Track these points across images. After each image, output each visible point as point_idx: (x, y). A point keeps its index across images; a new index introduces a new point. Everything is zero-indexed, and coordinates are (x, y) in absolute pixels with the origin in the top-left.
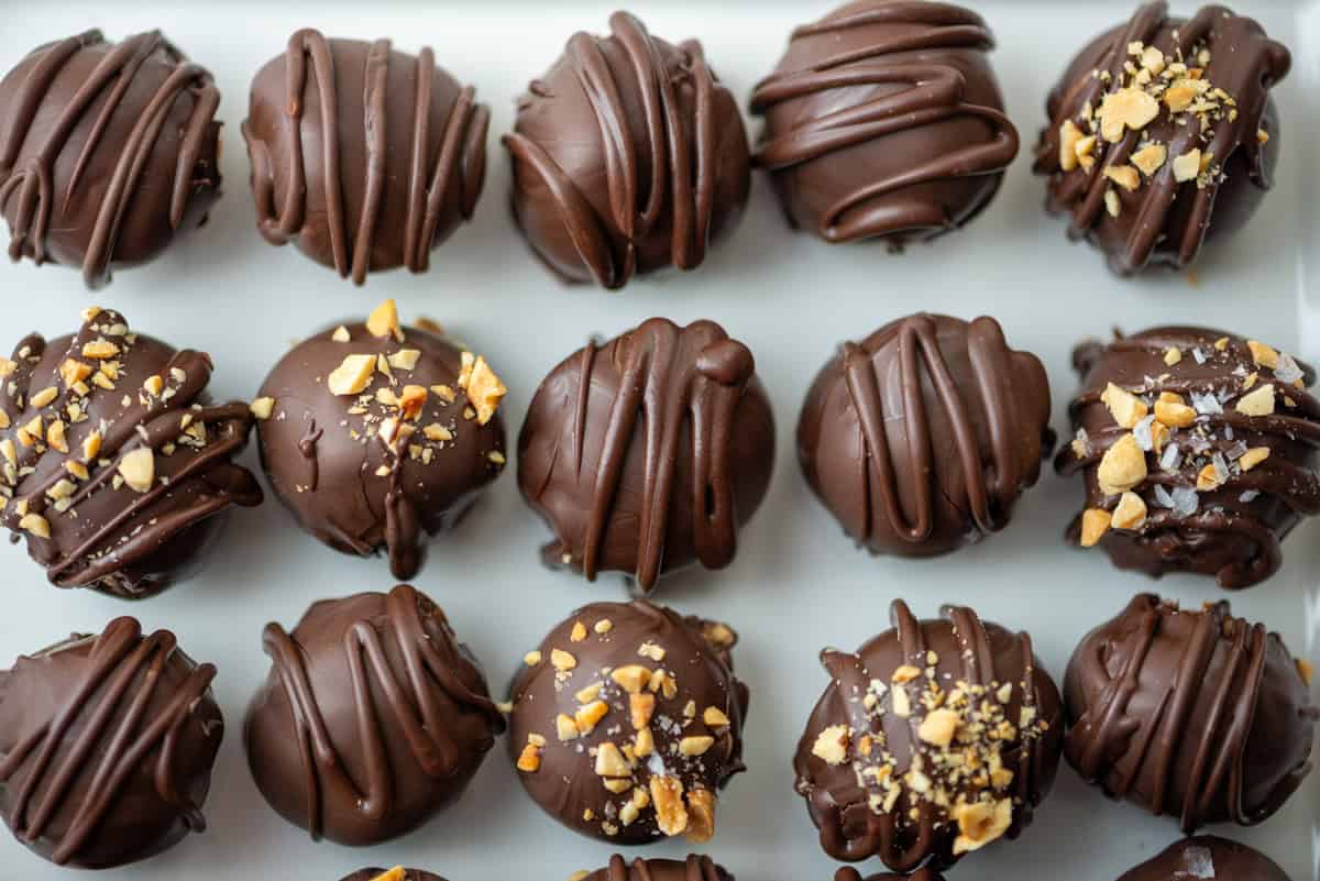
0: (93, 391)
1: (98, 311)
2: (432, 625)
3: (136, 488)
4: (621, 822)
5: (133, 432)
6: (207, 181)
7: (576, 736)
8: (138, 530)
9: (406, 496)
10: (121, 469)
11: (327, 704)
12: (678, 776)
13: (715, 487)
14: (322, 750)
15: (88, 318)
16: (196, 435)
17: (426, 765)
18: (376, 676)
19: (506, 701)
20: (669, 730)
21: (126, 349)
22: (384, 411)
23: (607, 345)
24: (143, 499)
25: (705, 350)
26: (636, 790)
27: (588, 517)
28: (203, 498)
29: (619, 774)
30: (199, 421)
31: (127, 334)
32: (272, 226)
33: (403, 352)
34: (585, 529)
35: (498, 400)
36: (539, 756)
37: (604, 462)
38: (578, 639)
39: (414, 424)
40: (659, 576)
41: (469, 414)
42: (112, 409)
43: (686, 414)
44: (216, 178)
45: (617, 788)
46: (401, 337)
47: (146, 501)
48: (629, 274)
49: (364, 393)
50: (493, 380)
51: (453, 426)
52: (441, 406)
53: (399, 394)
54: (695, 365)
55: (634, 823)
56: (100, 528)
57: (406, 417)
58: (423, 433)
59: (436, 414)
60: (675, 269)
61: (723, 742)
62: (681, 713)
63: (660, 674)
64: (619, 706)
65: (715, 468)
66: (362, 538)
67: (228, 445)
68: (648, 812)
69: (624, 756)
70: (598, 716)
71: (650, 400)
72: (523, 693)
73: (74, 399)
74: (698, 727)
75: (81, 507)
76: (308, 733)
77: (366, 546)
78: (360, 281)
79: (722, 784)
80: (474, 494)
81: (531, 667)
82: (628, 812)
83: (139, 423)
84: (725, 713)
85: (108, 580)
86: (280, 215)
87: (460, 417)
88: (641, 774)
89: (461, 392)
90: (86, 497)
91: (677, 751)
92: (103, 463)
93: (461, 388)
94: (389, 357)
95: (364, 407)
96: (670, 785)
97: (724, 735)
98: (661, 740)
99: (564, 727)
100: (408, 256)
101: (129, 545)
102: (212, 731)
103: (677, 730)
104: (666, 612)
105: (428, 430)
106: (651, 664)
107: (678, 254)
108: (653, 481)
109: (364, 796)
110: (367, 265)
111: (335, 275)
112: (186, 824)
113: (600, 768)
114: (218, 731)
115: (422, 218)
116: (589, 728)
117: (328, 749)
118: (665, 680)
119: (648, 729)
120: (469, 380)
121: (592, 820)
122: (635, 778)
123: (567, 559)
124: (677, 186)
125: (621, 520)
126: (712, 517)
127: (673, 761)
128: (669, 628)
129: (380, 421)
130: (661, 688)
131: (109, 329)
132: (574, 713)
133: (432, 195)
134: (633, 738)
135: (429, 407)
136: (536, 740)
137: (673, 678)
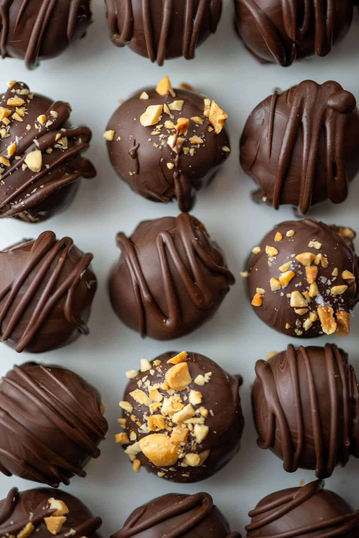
0: (12, 122)
1: (15, 83)
2: (199, 233)
3: (33, 170)
4: (304, 329)
5: (32, 143)
6: (84, 15)
7: (280, 288)
8: (35, 190)
9: (184, 173)
10: (26, 161)
11: (148, 272)
12: (331, 305)
13: (337, 164)
14: (145, 295)
15: (10, 86)
16: (63, 144)
17: (197, 302)
18: (172, 259)
19: (244, 271)
20: (325, 283)
21: (29, 101)
22: (169, 132)
23: (283, 94)
24: (37, 175)
25: (332, 96)
26: (311, 313)
27: (275, 179)
28: (67, 174)
29: (302, 306)
30: (64, 137)
31: (29, 94)
32: (118, 38)
33: (175, 102)
34: (274, 184)
35: (224, 121)
36: (262, 298)
37: (283, 152)
38: (278, 240)
39: (184, 137)
40: (310, 207)
41: (210, 129)
42: (22, 131)
43: (323, 128)
44: (89, 14)
45: (301, 313)
46: (174, 95)
47: (38, 176)
48: (293, 59)
49: (159, 123)
50: (221, 112)
51: (203, 136)
52: (196, 127)
53: (175, 123)
54: (326, 103)
55: (310, 329)
56: (16, 190)
57: (180, 134)
58: (189, 141)
59: (194, 131)
60: (316, 56)
61: (352, 288)
62: (331, 274)
63: (319, 256)
64: (301, 273)
65: (337, 155)
66: (164, 195)
67: (78, 148)
68: (317, 323)
69: (304, 297)
70: (291, 277)
71: (304, 120)
72: (252, 267)
73: (3, 126)
74: (339, 281)
75: (7, 179)
76: (138, 287)
77: (166, 198)
78: (161, 64)
79: (352, 307)
80: (216, 169)
81: (255, 255)
82: (307, 323)
83: (35, 138)
84: (352, 273)
85: (21, 214)
86: (121, 32)
87: (206, 132)
88: (313, 305)
89: (206, 119)
90: (9, 174)
91: (330, 293)
92: (17, 158)
93: (205, 117)
94: (169, 105)
95: (159, 131)
96: (327, 309)
97: (352, 283)
98: (322, 288)
99: (274, 284)
100: (184, 51)
101: (30, 198)
102: (91, 286)
103: (329, 283)
104: (320, 224)
105: (191, 139)
106: (315, 251)
107: (318, 49)
108: (307, 161)
109: (166, 318)
110: (165, 56)
111: (148, 61)
112: (80, 331)
113: (293, 303)
114: (94, 286)
115: (191, 32)
116: (286, 284)
117: (148, 295)
118: (323, 259)
119: (315, 283)
120: (209, 113)
121: (290, 328)
122: (310, 308)
123: (264, 199)
124: (317, 15)
125: (291, 180)
126: (336, 178)
127: (328, 298)
128: (322, 232)
129: (168, 137)
130: (320, 263)
131: (20, 91)
132: (278, 277)
133: (196, 21)
134: (308, 288)
135: (190, 128)
136: (260, 291)
137: (326, 257)
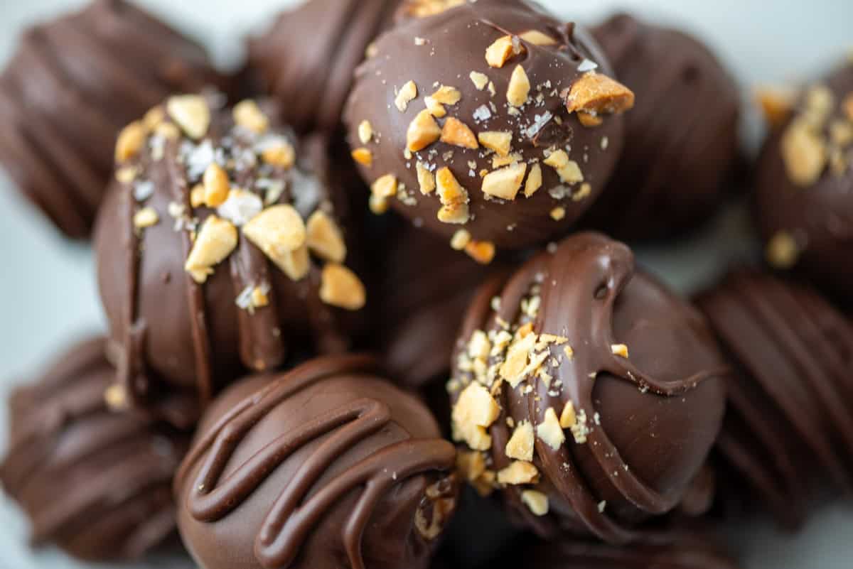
7: (467, 208)
20: (491, 111)
26: (546, 161)
29: (522, 175)
36: (480, 241)
45: (538, 181)
61: (530, 50)
62: (479, 90)
63: (430, 100)
64: (449, 154)
69: (502, 167)
70: (452, 178)
74: (500, 76)
82: (568, 173)
88: (530, 153)
91: (519, 108)
97: (522, 46)
98: (499, 123)
99: (452, 215)
103: (495, 102)
106: (416, 104)
113: (508, 193)
116: (462, 192)
118: (439, 95)
119: (482, 133)
121: (565, 211)
130: (444, 105)
132: (441, 201)
134: (486, 151)
136: (460, 240)
137: (439, 86)
